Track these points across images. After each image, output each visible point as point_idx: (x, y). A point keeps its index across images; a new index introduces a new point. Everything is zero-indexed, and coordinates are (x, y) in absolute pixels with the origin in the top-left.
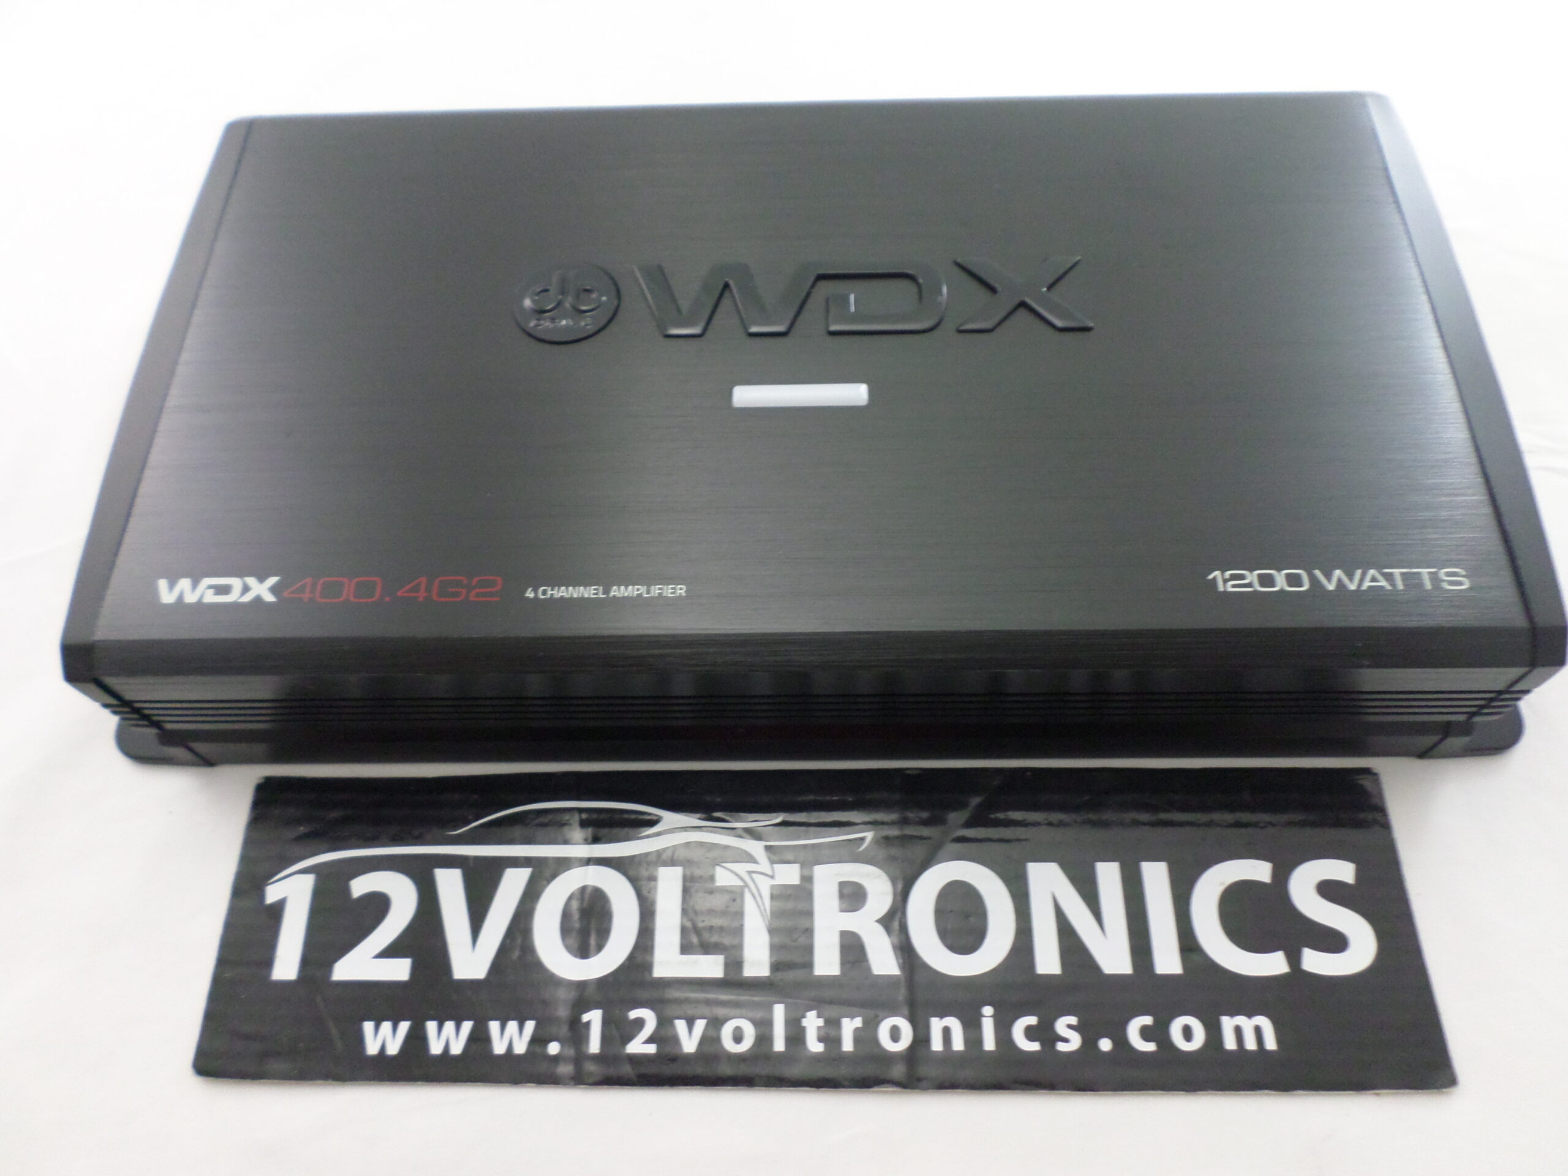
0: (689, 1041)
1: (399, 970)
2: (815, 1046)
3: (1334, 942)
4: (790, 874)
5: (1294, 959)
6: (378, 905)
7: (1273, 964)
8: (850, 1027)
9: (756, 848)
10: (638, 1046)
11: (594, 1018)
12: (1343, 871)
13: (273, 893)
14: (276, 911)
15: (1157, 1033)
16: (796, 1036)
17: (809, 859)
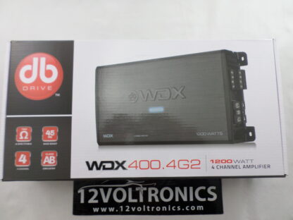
0: (133, 209)
1: (97, 201)
2: (148, 210)
3: (212, 197)
4: (145, 189)
5: (207, 199)
6: (93, 193)
7: (204, 200)
8: (153, 208)
9: (141, 185)
10: (127, 210)
11: (122, 207)
12: (214, 188)
13: (79, 192)
14: (80, 194)
15: (189, 208)
16: (146, 209)
17: (148, 187)
